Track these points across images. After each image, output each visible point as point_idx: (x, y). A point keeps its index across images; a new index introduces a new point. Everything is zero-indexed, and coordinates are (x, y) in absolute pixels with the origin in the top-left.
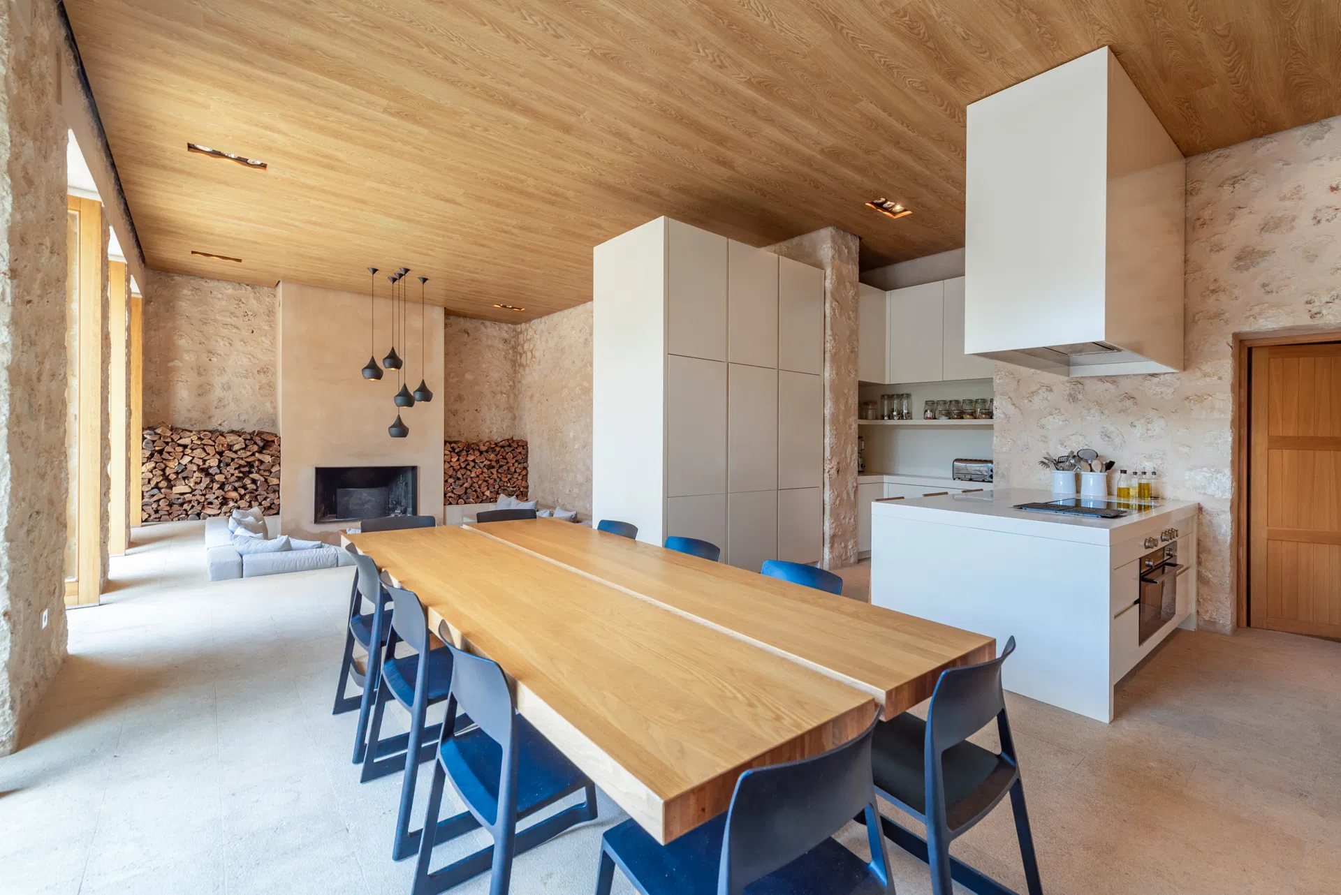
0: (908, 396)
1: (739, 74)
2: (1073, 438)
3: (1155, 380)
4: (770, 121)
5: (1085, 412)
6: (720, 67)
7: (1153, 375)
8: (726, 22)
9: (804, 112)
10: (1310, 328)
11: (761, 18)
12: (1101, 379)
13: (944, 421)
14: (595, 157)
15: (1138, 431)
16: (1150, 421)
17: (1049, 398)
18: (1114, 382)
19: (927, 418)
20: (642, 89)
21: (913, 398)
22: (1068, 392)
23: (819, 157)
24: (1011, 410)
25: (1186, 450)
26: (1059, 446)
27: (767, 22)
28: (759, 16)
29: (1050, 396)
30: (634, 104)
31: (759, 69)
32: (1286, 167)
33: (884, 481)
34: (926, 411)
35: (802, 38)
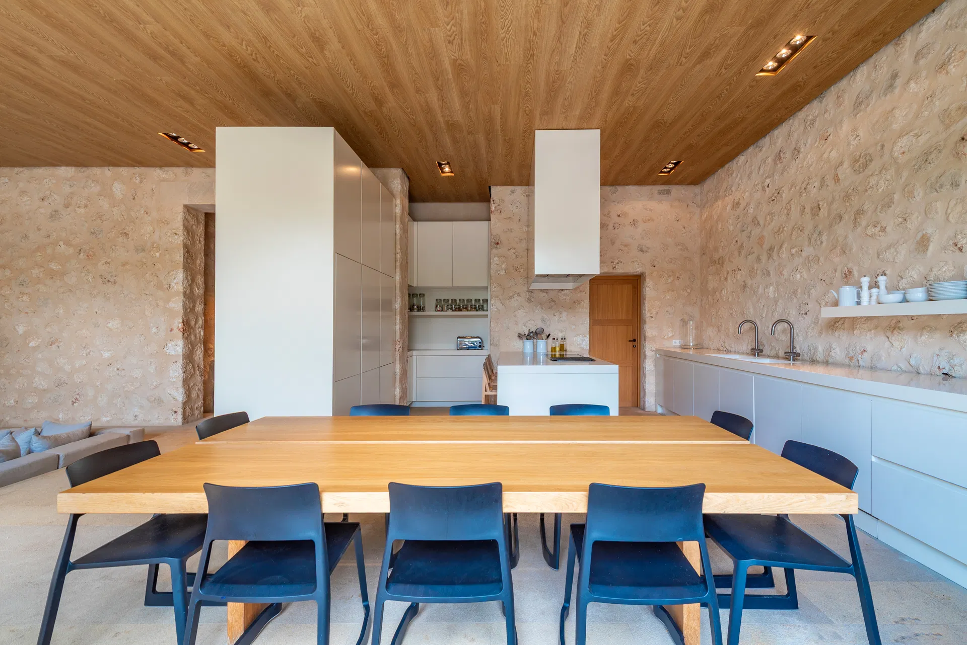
0: (424, 295)
1: (455, 53)
2: (529, 322)
3: (563, 292)
4: (440, 89)
5: (535, 308)
6: (449, 42)
7: (562, 290)
8: (484, 20)
9: (463, 93)
10: (612, 273)
11: (503, 32)
12: (542, 291)
13: (450, 313)
14: (268, 44)
15: (556, 318)
16: (561, 313)
17: (519, 300)
18: (547, 293)
19: (438, 311)
20: (381, 21)
21: (426, 296)
22: (527, 297)
23: (443, 124)
24: (500, 306)
25: (574, 327)
26: (523, 327)
27: (503, 35)
28: (502, 30)
29: (519, 298)
30: (359, 27)
31: (469, 57)
32: (606, 202)
33: (414, 355)
34: (437, 306)
35: (508, 56)
